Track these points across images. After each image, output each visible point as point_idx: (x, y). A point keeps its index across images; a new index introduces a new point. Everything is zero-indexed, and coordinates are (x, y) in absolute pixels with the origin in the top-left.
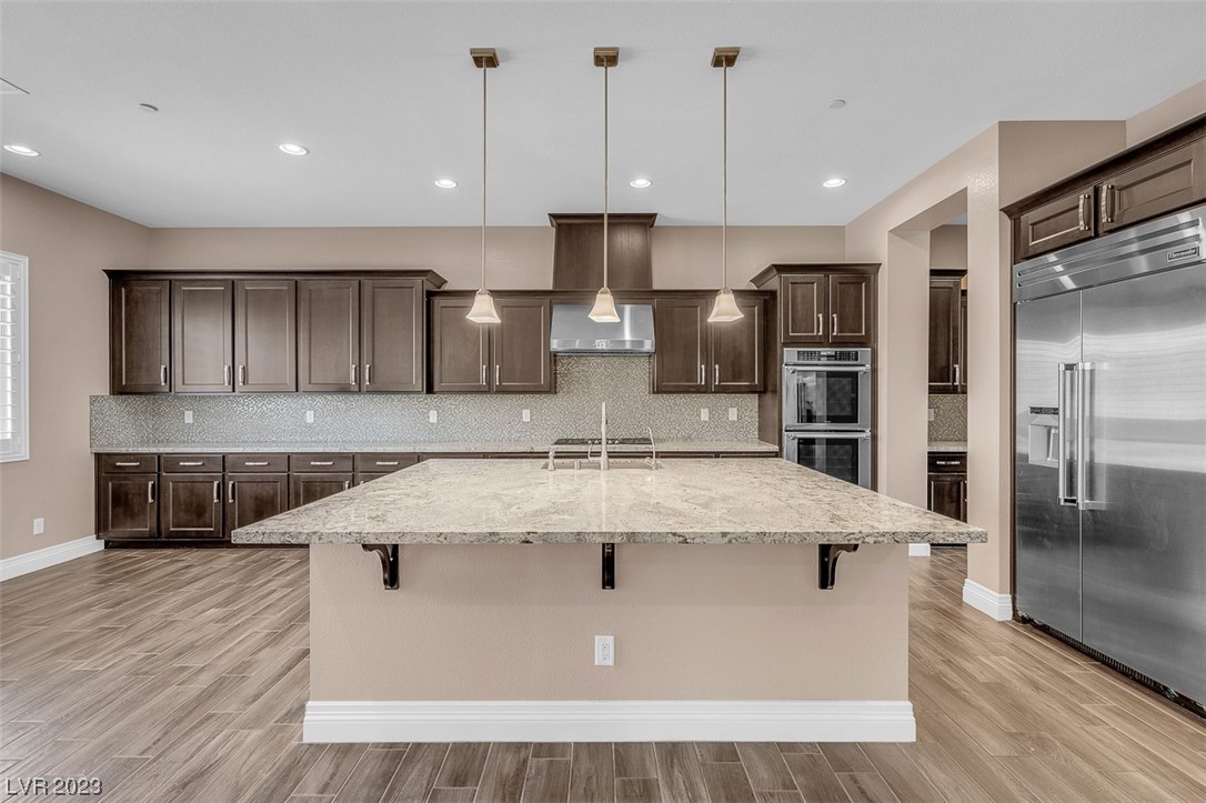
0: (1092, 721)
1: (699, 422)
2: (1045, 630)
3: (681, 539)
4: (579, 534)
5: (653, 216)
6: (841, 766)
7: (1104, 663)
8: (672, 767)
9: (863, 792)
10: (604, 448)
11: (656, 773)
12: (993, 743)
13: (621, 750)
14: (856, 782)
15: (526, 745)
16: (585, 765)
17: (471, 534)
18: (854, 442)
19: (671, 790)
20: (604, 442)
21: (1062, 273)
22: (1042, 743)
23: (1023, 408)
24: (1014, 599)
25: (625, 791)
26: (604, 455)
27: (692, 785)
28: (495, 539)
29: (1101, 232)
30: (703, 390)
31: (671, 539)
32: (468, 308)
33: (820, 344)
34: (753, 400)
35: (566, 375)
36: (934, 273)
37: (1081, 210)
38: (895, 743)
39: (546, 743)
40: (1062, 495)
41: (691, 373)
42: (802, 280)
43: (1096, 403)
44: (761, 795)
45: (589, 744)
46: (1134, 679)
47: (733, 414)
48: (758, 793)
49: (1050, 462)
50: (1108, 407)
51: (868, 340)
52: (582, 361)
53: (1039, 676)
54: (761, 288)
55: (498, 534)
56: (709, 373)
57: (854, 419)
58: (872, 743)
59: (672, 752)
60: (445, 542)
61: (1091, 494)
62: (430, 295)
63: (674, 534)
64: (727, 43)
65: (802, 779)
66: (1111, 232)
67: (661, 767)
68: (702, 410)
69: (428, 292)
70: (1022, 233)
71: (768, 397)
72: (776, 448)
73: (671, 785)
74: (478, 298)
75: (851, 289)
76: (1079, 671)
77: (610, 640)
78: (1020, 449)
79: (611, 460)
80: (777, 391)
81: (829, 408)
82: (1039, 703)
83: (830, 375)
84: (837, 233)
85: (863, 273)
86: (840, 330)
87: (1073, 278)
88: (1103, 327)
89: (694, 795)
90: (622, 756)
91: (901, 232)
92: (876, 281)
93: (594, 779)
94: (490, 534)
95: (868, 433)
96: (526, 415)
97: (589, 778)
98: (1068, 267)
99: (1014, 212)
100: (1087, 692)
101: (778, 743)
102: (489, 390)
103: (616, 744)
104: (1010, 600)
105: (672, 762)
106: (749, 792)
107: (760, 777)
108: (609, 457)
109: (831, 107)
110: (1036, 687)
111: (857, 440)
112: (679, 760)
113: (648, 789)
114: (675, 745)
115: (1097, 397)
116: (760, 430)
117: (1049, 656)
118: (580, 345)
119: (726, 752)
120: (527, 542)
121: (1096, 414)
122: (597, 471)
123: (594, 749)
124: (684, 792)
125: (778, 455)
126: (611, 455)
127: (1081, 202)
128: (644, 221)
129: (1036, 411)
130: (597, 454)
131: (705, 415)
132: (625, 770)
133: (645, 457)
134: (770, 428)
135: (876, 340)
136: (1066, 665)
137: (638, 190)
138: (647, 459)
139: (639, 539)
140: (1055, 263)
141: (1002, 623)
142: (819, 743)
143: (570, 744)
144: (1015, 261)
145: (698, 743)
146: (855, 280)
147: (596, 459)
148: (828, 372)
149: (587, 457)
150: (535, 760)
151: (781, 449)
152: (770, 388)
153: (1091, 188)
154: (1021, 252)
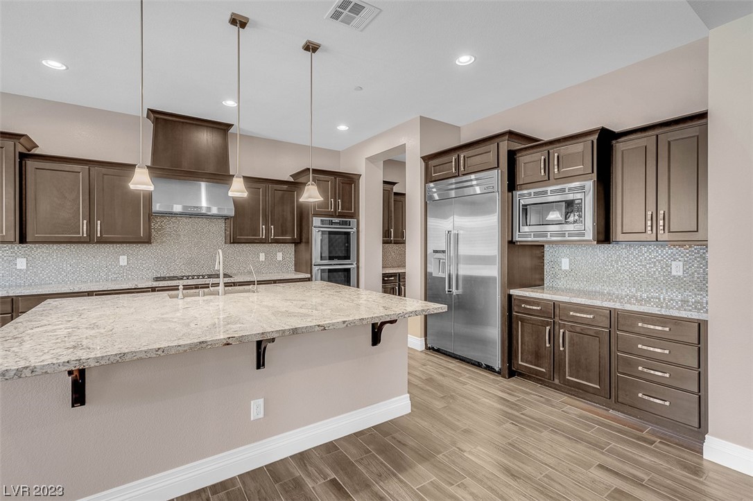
0: (464, 384)
1: (259, 262)
2: (438, 351)
3: (323, 328)
4: (263, 333)
5: (230, 126)
6: (386, 434)
7: (460, 360)
8: (306, 466)
9: (400, 442)
10: (222, 281)
11: (298, 473)
12: (437, 403)
13: (271, 468)
14: (395, 439)
15: (204, 490)
16: (252, 485)
17: (184, 345)
18: (348, 270)
19: (311, 478)
20: (221, 276)
21: (435, 192)
22: (452, 397)
23: (430, 251)
24: (426, 340)
25: (285, 489)
26: (222, 285)
27: (320, 470)
28: (204, 345)
29: (460, 174)
30: (262, 242)
31: (317, 328)
32: (130, 177)
33: (332, 216)
34: (291, 248)
35: (160, 230)
36: (385, 182)
37: (453, 163)
38: (403, 416)
39: (218, 483)
40: (447, 289)
41: (255, 231)
42: (323, 179)
43: (459, 248)
44: (356, 461)
45: (248, 473)
46: (472, 364)
47: (280, 256)
48: (355, 461)
49: (441, 275)
50: (464, 250)
51: (355, 215)
52: (173, 219)
53: (441, 371)
54: (296, 181)
55: (206, 342)
56: (268, 230)
57: (348, 257)
58: (394, 419)
59: (302, 458)
60: (162, 354)
61: (457, 289)
62: (23, 157)
63: (319, 326)
64: (315, 40)
65: (372, 447)
66: (464, 175)
67: (299, 468)
68: (261, 254)
69: (21, 154)
70: (430, 170)
71: (302, 246)
72: (309, 276)
73: (309, 475)
74: (137, 170)
75: (347, 187)
76: (454, 365)
77: (261, 401)
78: (429, 270)
79: (226, 288)
80: (308, 242)
81: (330, 252)
82: (446, 382)
83: (330, 233)
84: (336, 154)
85: (352, 179)
86: (342, 209)
87: (439, 195)
88: (463, 214)
89: (324, 475)
90: (274, 471)
91: (371, 160)
92: (359, 182)
93: (262, 490)
94: (200, 343)
95: (355, 266)
96: (123, 260)
97: (259, 492)
98: (438, 190)
99: (427, 159)
100: (459, 373)
101: (354, 434)
102: (90, 240)
103: (265, 466)
104: (424, 341)
105: (304, 463)
106: (350, 462)
107: (352, 453)
108: (225, 286)
109: (355, 89)
110: (443, 375)
111: (350, 269)
112: (307, 461)
113: (298, 484)
114: (301, 454)
115: (459, 245)
116: (295, 266)
117: (442, 361)
118: (160, 206)
119: (330, 447)
120: (228, 344)
121: (459, 253)
122: (217, 296)
123: (254, 474)
124: (318, 476)
125: (309, 280)
126: (227, 285)
127: (454, 160)
128: (223, 128)
129: (435, 252)
130: (217, 285)
131: (262, 257)
132: (279, 478)
133: (250, 285)
134: (302, 264)
135: (359, 216)
136: (451, 364)
137: (226, 108)
138: (251, 287)
139: (299, 331)
140: (433, 188)
141: (421, 352)
142: (372, 427)
143: (234, 478)
144: (426, 182)
145: (314, 448)
146: (348, 182)
147: (216, 288)
148: (329, 232)
149: (209, 287)
150: (215, 496)
151: (312, 276)
152: (304, 240)
153: (457, 155)
154: (428, 179)
